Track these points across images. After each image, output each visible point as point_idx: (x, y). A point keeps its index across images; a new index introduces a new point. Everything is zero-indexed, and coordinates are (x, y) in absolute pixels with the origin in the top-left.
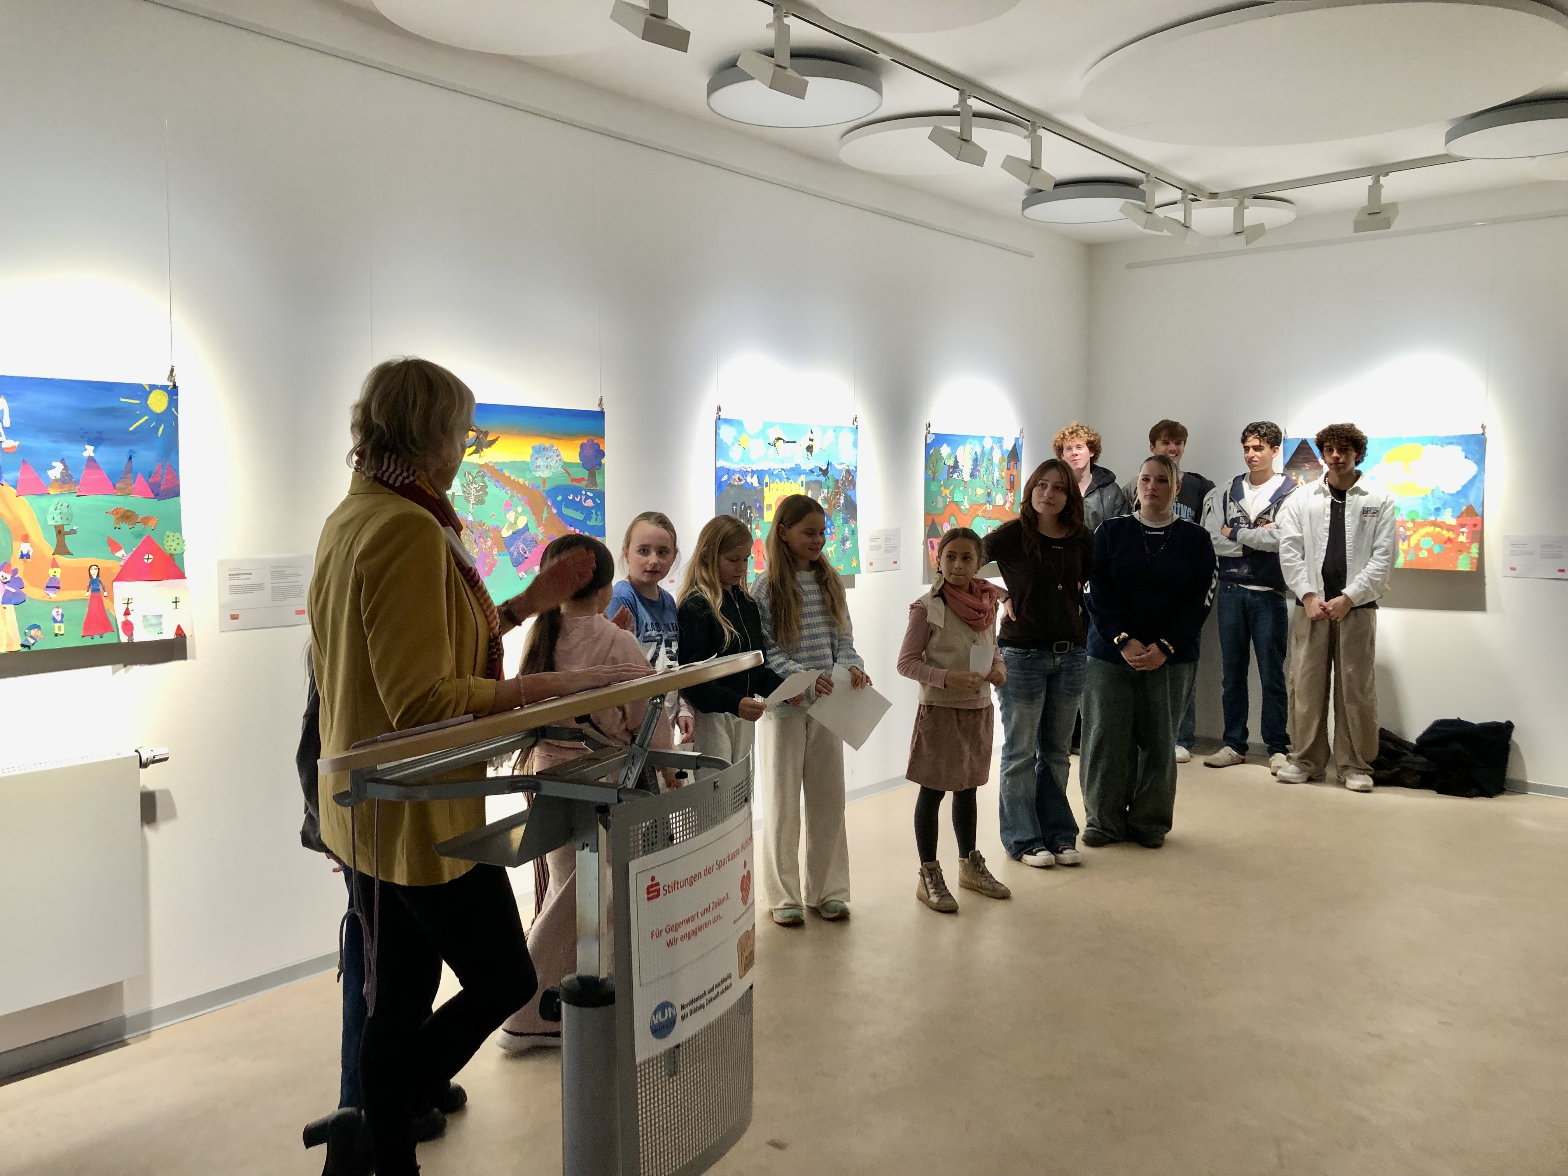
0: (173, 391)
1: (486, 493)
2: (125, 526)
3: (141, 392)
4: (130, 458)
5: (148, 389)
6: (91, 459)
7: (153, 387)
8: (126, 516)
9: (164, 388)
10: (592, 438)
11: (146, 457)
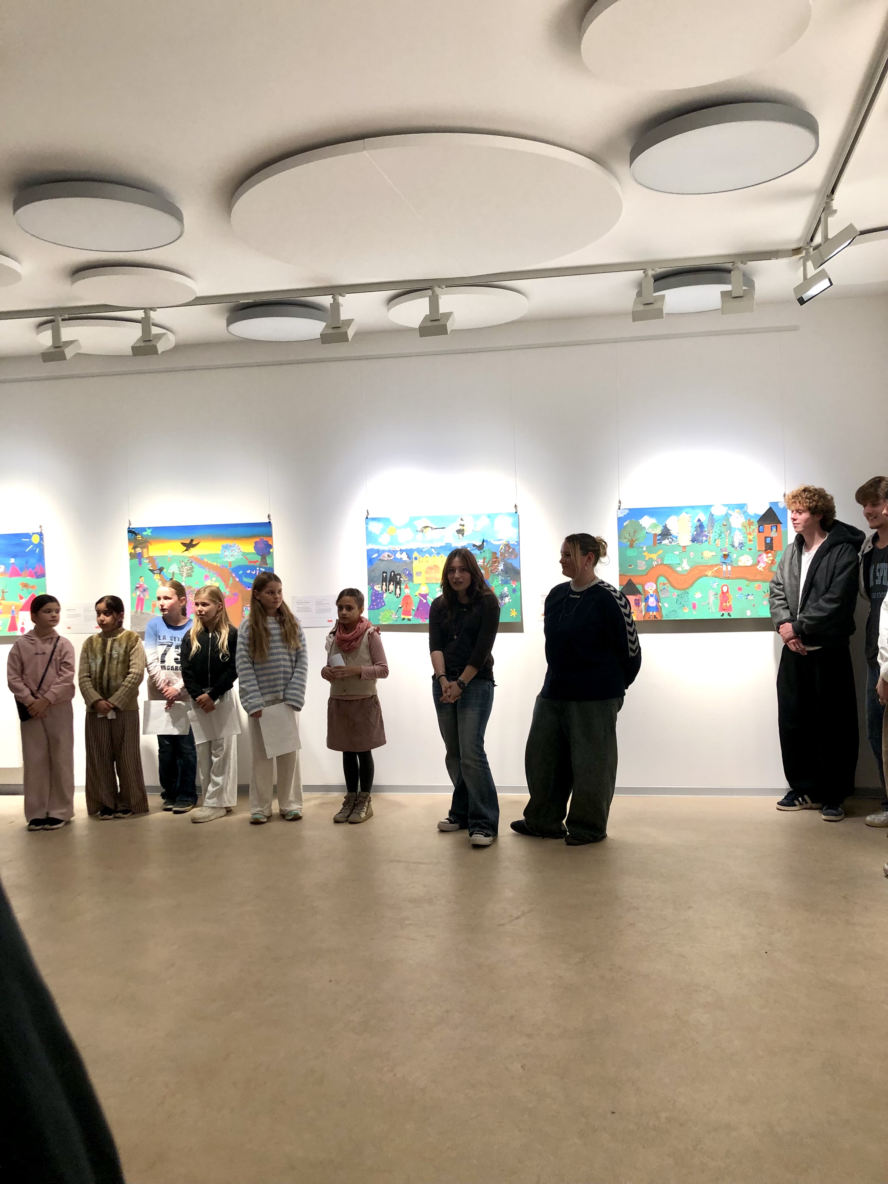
0: (41, 535)
1: (193, 571)
2: (25, 589)
3: (28, 536)
4: (27, 562)
5: (31, 534)
6: (13, 564)
7: (33, 534)
8: (25, 586)
9: (37, 533)
10: (262, 538)
11: (33, 561)
